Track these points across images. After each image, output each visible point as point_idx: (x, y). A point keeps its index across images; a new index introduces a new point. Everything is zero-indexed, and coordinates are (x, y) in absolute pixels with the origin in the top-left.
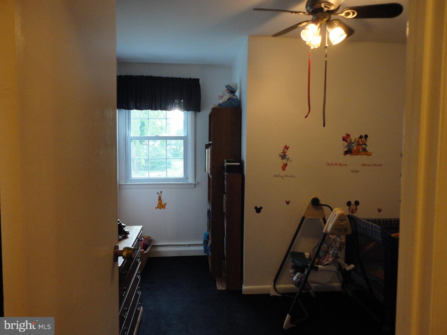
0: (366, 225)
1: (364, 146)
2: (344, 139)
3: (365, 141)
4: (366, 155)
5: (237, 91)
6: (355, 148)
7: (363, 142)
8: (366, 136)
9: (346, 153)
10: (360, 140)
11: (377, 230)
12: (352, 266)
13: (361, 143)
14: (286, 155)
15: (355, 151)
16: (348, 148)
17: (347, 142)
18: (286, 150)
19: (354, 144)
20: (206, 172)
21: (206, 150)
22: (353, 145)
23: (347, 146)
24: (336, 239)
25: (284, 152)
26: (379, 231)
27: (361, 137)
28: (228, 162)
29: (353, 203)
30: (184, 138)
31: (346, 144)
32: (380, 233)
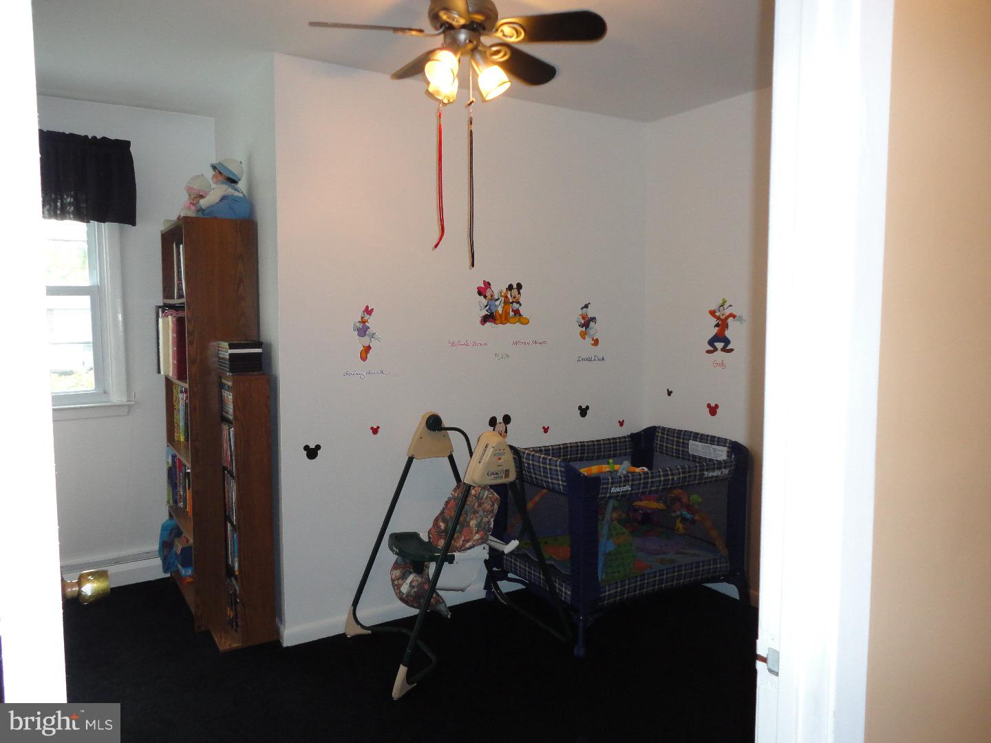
0: (532, 460)
1: (516, 306)
2: (481, 292)
3: (517, 296)
4: (522, 323)
5: (243, 179)
6: (500, 310)
7: (514, 298)
8: (519, 286)
9: (485, 319)
10: (510, 292)
11: (556, 466)
12: (514, 544)
13: (511, 301)
14: (369, 328)
15: (501, 316)
16: (487, 311)
17: (485, 297)
18: (367, 317)
19: (499, 301)
20: (162, 373)
21: (161, 320)
22: (497, 303)
23: (486, 306)
24: (481, 495)
25: (363, 322)
26: (558, 468)
27: (510, 288)
28: (232, 346)
29: (500, 419)
30: (94, 293)
31: (485, 302)
32: (561, 471)
